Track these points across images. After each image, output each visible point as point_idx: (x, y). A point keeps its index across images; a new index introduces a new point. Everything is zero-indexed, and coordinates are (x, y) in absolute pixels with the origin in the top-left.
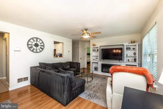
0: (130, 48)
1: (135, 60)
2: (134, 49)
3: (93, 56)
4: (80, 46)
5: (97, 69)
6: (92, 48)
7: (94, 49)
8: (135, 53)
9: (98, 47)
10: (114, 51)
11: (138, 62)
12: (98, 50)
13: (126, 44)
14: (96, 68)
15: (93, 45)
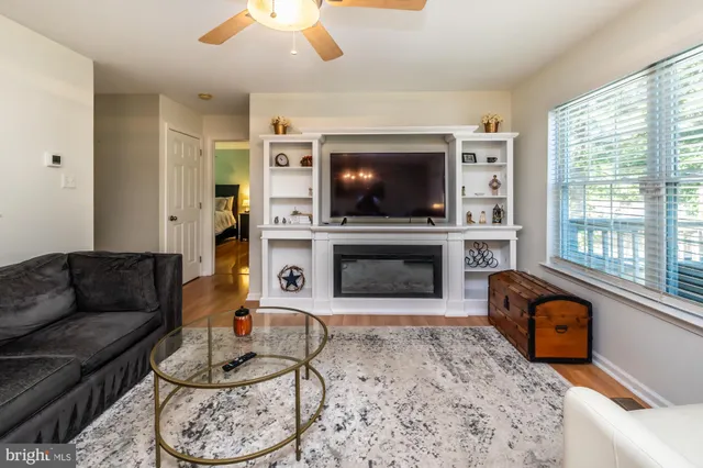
0: (474, 158)
1: (498, 215)
2: (491, 160)
3: (273, 200)
4: (165, 127)
5: (299, 282)
6: (267, 145)
7: (276, 151)
8: (495, 180)
9: (309, 145)
11: (515, 223)
12: (307, 162)
13: (465, 134)
14: (296, 273)
15: (276, 125)
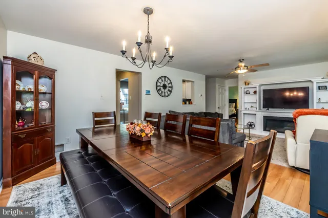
0: (325, 88)
3: (245, 103)
4: (217, 85)
5: (253, 126)
6: (243, 88)
7: (246, 90)
9: (256, 87)
10: (287, 94)
12: (255, 92)
13: (317, 80)
15: (246, 83)
